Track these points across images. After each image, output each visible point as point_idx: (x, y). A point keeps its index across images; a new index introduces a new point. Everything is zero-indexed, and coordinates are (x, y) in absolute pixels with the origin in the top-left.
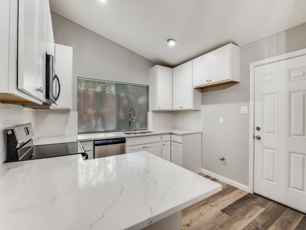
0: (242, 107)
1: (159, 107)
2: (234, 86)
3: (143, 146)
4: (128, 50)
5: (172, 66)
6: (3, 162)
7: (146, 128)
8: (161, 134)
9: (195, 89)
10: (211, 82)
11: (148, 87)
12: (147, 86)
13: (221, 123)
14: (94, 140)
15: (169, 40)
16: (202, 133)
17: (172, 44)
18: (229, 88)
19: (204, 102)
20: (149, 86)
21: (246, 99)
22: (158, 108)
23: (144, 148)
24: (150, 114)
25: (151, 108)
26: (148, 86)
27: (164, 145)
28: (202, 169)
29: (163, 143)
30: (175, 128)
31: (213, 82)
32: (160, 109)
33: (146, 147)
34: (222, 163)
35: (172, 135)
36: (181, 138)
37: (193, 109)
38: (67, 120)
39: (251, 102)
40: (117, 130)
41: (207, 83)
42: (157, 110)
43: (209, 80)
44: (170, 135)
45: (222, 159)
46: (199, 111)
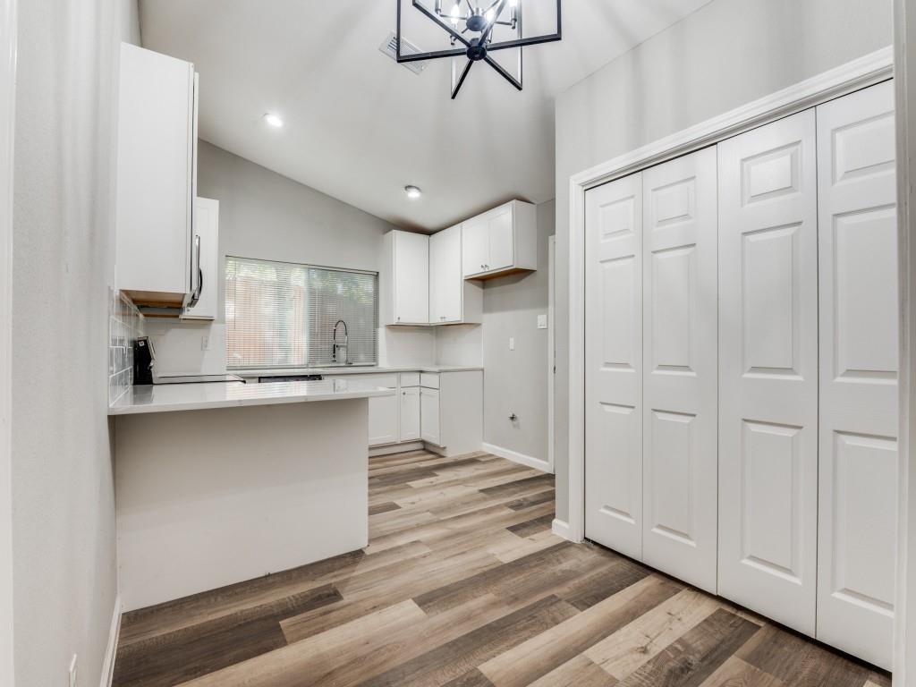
2: (528, 279)
5: (428, 232)
7: (375, 364)
8: (398, 372)
9: (466, 280)
11: (376, 276)
14: (260, 376)
15: (408, 187)
17: (413, 194)
18: (523, 281)
19: (487, 308)
21: (543, 302)
24: (382, 332)
25: (383, 321)
26: (378, 273)
27: (404, 393)
28: (484, 443)
29: (404, 390)
32: (401, 321)
34: (514, 424)
35: (422, 375)
36: (436, 377)
38: (206, 341)
39: (551, 308)
40: (307, 365)
41: (482, 270)
42: (394, 324)
43: (485, 266)
44: (417, 375)
45: (512, 418)
46: (479, 325)
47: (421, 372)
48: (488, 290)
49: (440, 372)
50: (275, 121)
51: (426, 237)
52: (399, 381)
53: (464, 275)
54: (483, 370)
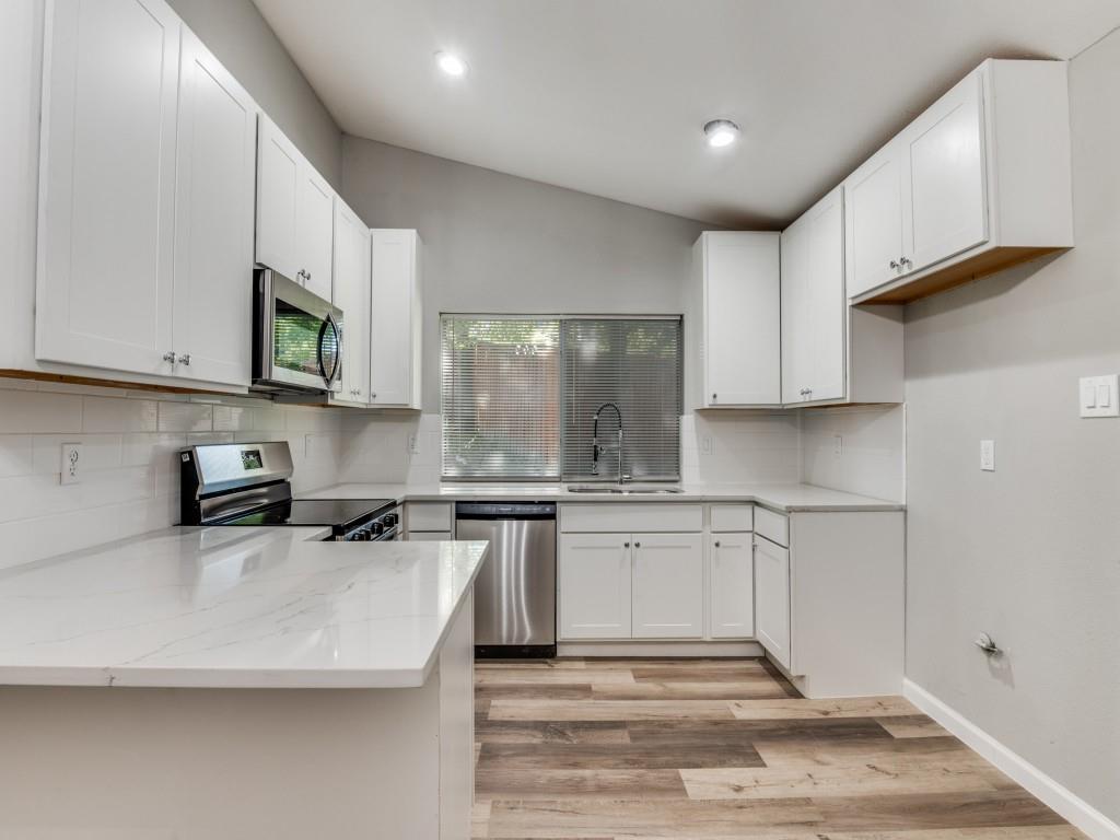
0: (1083, 382)
1: (712, 394)
3: (626, 538)
4: (599, 197)
5: (777, 225)
6: (173, 522)
7: (677, 478)
8: (707, 502)
9: (853, 306)
10: (910, 267)
11: (681, 322)
12: (679, 318)
13: (984, 467)
14: (458, 499)
15: (708, 127)
16: (906, 511)
17: (722, 138)
18: (1021, 287)
19: (914, 367)
20: (685, 318)
22: (711, 398)
23: (627, 545)
24: (688, 422)
25: (690, 403)
26: (682, 316)
27: (717, 545)
28: (906, 681)
29: (717, 538)
30: (809, 484)
31: (915, 268)
33: (637, 545)
34: (992, 669)
35: (757, 509)
36: (780, 521)
37: (848, 401)
38: (413, 439)
40: (560, 477)
41: (894, 274)
42: (707, 407)
43: (898, 262)
44: (746, 511)
45: (990, 650)
46: (895, 405)
47: (755, 503)
48: (915, 325)
49: (790, 510)
50: (452, 65)
51: (772, 237)
52: (707, 520)
53: (850, 294)
54: (904, 510)
